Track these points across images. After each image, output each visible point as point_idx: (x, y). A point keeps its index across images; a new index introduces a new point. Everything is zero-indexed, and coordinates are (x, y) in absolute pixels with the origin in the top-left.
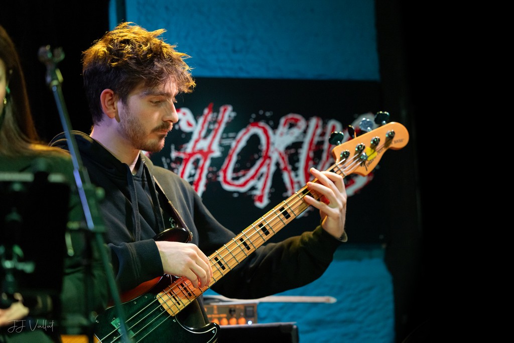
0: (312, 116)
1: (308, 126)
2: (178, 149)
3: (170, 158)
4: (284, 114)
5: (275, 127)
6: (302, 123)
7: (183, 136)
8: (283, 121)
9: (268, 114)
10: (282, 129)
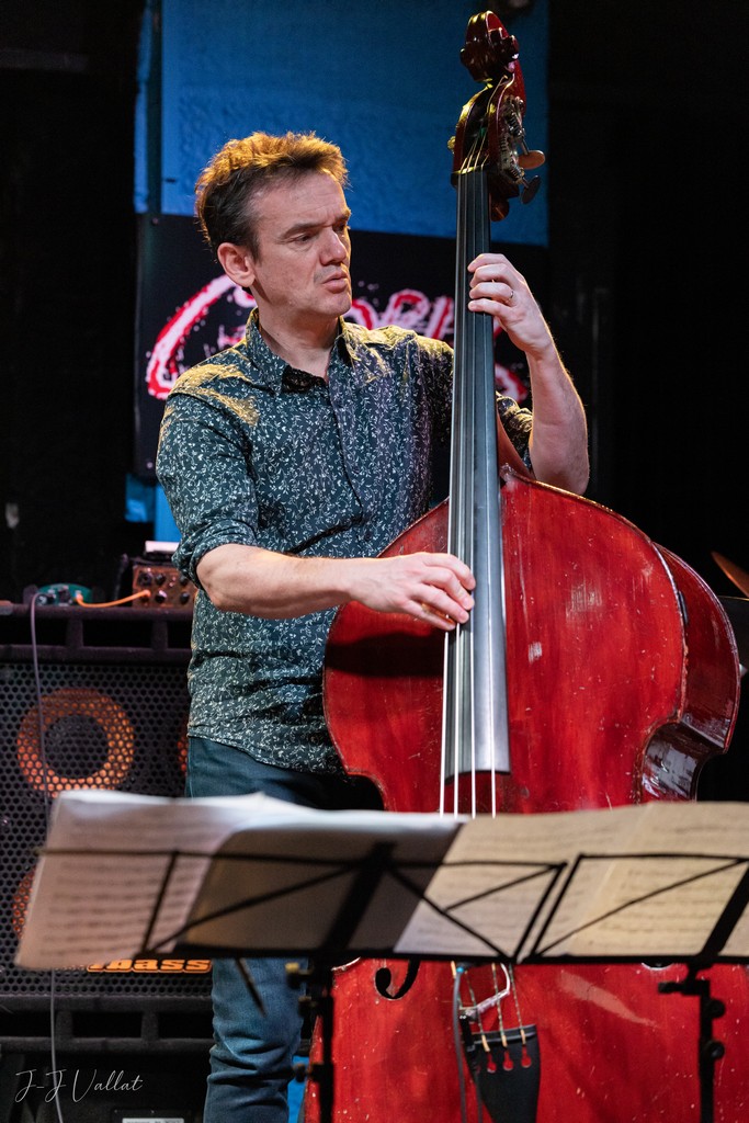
0: (440, 295)
1: (432, 310)
2: (230, 333)
3: (216, 346)
4: (398, 290)
5: (381, 309)
6: (424, 306)
7: (239, 313)
8: (394, 299)
9: (371, 287)
10: (391, 311)
